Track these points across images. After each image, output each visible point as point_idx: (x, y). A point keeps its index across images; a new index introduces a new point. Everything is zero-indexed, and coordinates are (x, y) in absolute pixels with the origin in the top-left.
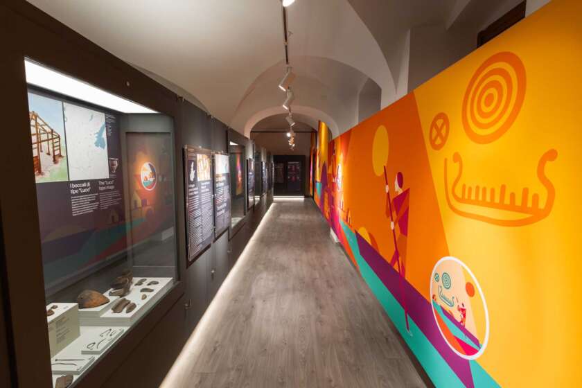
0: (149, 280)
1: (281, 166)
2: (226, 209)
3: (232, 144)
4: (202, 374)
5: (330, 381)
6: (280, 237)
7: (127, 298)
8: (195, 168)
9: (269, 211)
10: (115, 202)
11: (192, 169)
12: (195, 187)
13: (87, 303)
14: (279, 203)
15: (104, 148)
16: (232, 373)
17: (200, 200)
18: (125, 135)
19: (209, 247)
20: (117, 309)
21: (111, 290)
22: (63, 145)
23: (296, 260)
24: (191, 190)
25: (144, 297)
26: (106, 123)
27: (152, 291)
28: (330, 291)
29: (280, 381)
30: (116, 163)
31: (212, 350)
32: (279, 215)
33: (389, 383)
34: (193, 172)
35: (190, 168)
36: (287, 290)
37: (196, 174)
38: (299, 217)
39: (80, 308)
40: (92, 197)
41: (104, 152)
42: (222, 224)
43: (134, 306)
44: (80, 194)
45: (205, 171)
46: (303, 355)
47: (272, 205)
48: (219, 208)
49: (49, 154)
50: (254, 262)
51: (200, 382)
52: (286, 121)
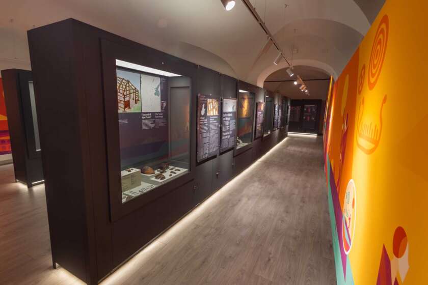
0: (177, 168)
1: (298, 109)
2: (232, 136)
3: (241, 91)
4: (197, 225)
5: (270, 254)
6: (281, 162)
7: (163, 174)
8: (206, 107)
9: (281, 143)
10: (163, 125)
11: (203, 108)
12: (205, 119)
13: (146, 172)
14: (292, 137)
15: (158, 95)
16: (212, 230)
17: (208, 127)
18: (169, 89)
19: (215, 157)
20: (157, 177)
21: (159, 170)
22: (139, 95)
23: (285, 179)
24: (201, 120)
25: (171, 175)
26: (161, 83)
27: (175, 173)
28: (301, 204)
29: (238, 242)
30: (165, 104)
31: (207, 216)
32: (287, 147)
33: (315, 271)
34: (203, 110)
35: (202, 107)
36: (268, 196)
37: (206, 111)
38: (304, 150)
39: (142, 173)
40: (151, 121)
41: (158, 98)
42: (226, 145)
43: (164, 178)
44: (146, 119)
45: (214, 110)
46: (259, 235)
47: (286, 139)
48: (224, 134)
49: (133, 99)
50: (253, 175)
51: (195, 228)
52: (287, 73)
